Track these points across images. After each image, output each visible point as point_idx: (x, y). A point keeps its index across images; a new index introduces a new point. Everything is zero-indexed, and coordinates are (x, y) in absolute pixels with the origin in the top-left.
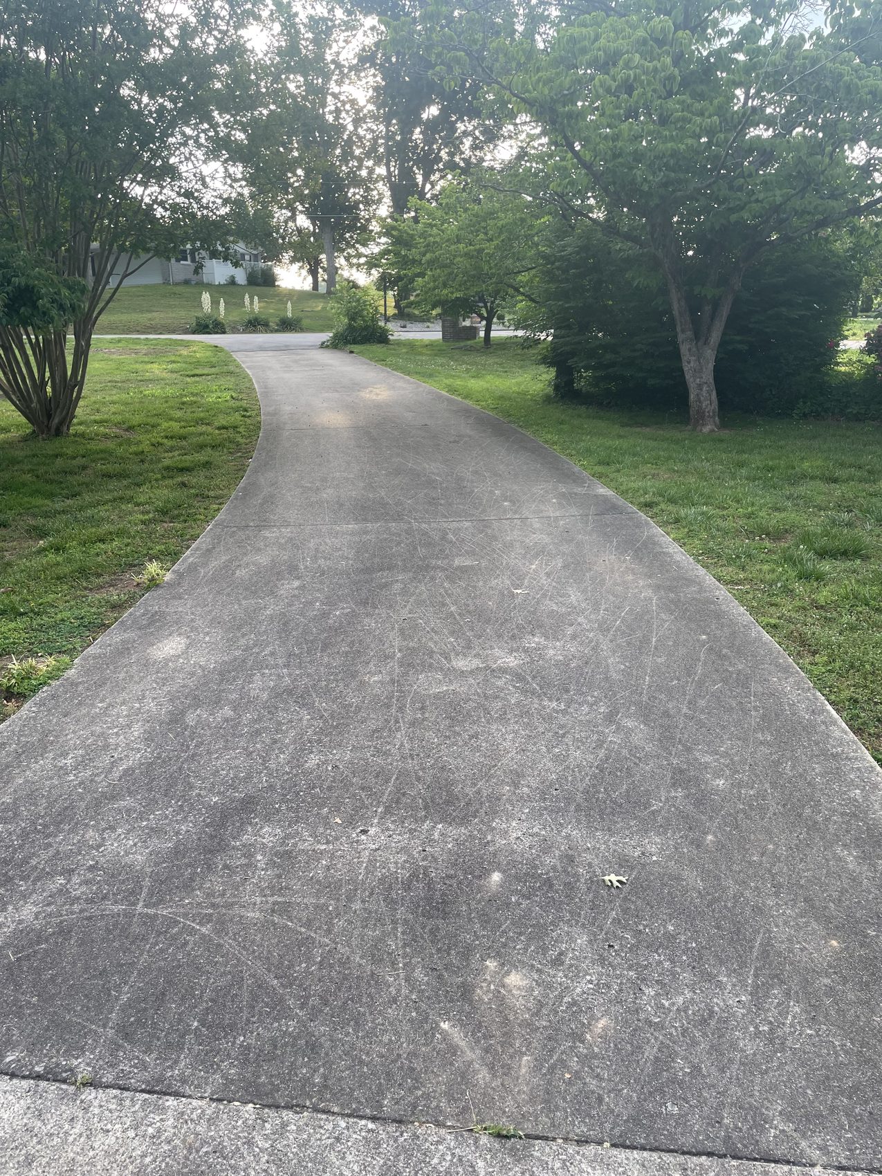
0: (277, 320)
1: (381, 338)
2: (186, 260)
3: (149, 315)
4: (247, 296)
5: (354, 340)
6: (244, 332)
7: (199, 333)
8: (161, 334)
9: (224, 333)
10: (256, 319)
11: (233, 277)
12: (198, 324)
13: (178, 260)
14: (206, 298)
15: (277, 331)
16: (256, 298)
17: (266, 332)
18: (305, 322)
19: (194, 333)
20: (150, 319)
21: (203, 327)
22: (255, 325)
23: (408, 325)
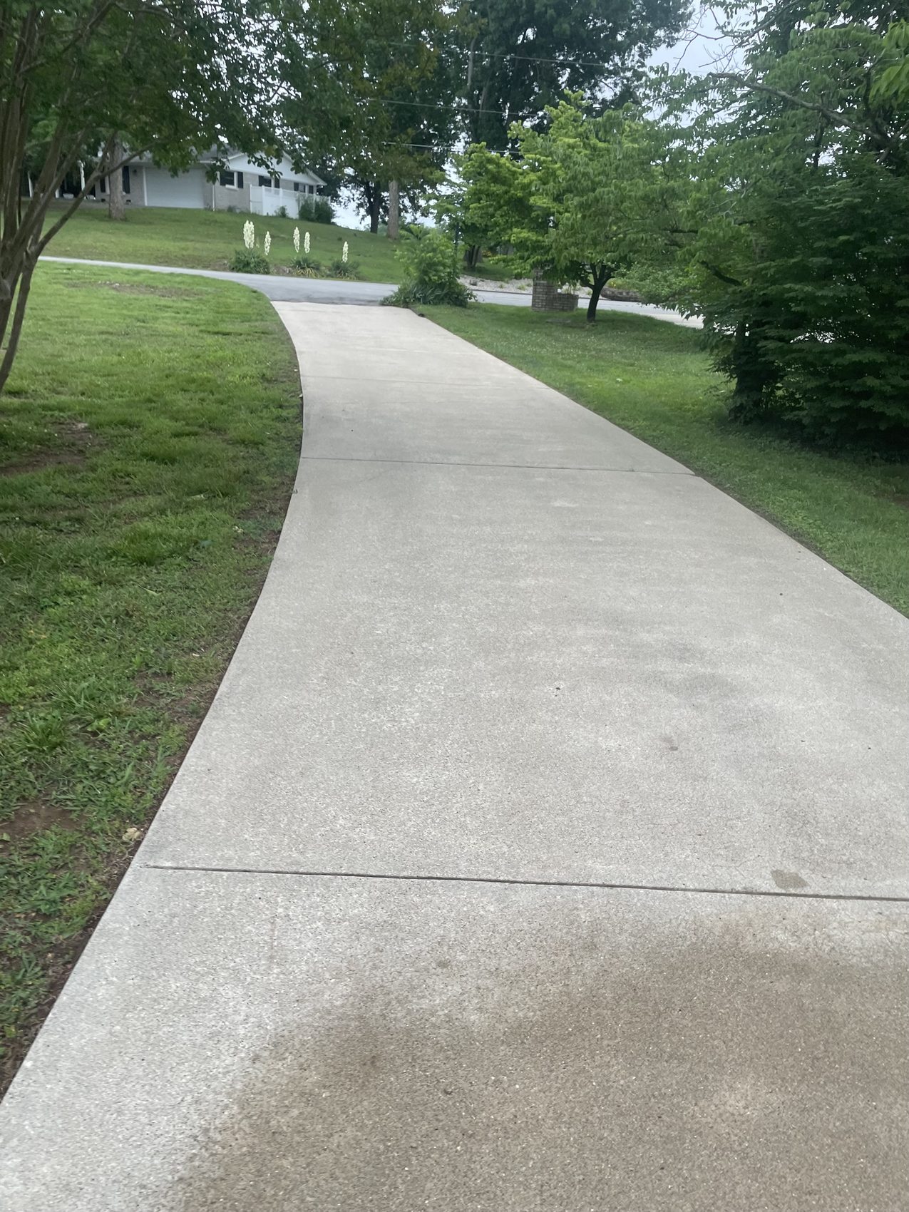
0: (329, 263)
1: (457, 299)
2: (232, 183)
3: (183, 244)
4: (297, 231)
5: (425, 298)
6: (290, 274)
7: (239, 271)
8: (192, 268)
9: (267, 273)
10: (305, 260)
11: (283, 209)
12: (238, 261)
13: (223, 183)
14: (249, 227)
15: (329, 276)
16: (307, 235)
17: (316, 277)
18: (363, 270)
19: (233, 270)
20: (183, 249)
21: (243, 265)
22: (303, 266)
23: (479, 283)
